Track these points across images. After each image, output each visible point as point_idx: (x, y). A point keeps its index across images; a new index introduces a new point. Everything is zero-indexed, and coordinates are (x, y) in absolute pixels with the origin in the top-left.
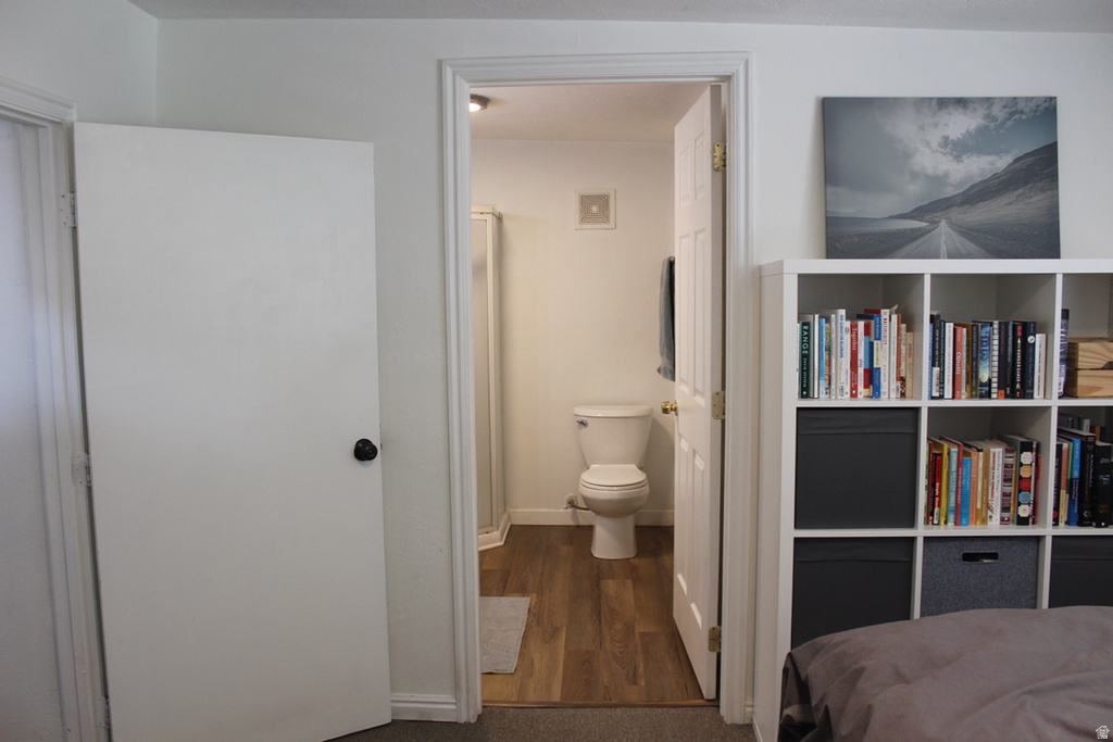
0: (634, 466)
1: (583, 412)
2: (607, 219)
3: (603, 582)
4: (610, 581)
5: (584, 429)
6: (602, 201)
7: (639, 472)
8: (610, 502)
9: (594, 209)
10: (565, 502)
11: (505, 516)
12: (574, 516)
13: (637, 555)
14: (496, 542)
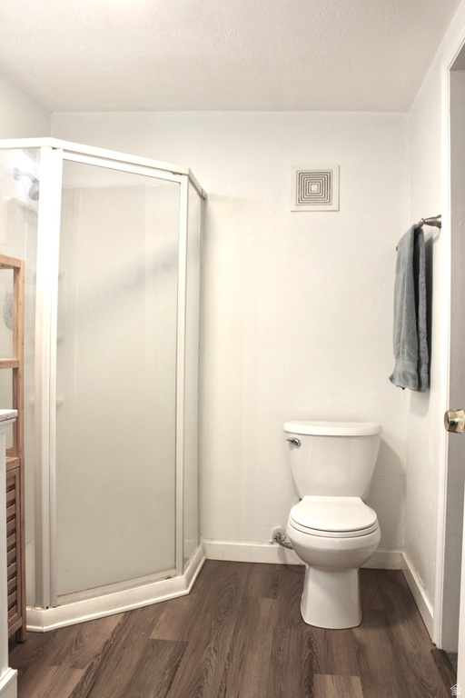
0: (358, 500)
1: (296, 428)
2: (328, 200)
3: (317, 677)
4: (328, 677)
5: (296, 450)
6: (324, 179)
7: (367, 509)
8: (329, 553)
9: (314, 188)
10: (271, 537)
11: (198, 550)
12: (282, 554)
13: (363, 624)
14: (177, 590)
